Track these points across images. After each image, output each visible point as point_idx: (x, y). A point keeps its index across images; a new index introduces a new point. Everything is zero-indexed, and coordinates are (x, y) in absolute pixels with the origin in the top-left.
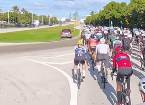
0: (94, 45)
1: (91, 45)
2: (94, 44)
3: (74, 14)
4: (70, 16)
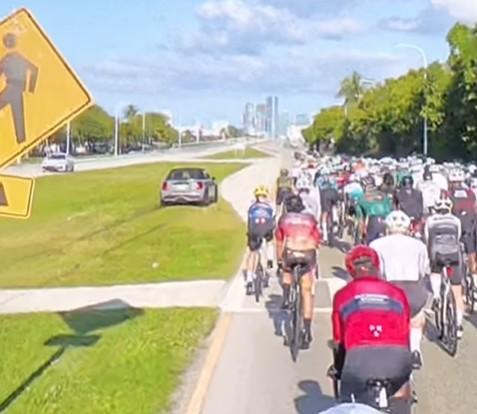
0: (305, 242)
1: (290, 245)
2: (301, 237)
4: (246, 116)
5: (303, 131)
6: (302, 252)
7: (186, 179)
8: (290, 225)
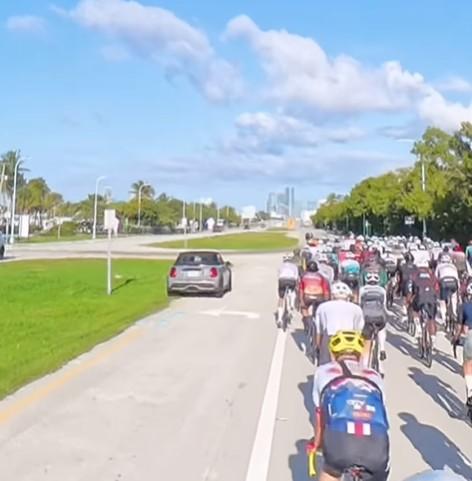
0: (316, 289)
3: (280, 197)
5: (312, 217)
6: (315, 295)
7: (197, 264)
8: (307, 279)
